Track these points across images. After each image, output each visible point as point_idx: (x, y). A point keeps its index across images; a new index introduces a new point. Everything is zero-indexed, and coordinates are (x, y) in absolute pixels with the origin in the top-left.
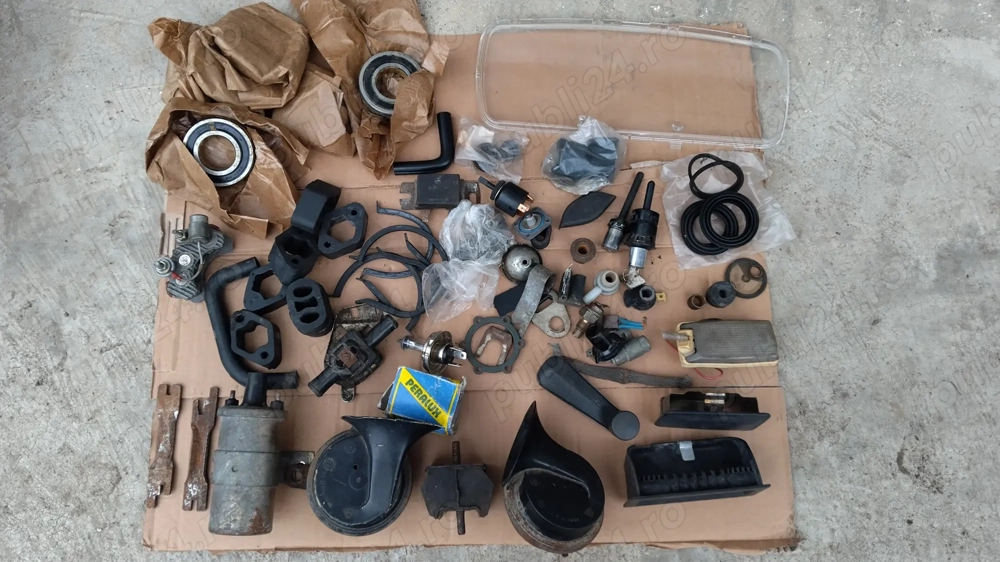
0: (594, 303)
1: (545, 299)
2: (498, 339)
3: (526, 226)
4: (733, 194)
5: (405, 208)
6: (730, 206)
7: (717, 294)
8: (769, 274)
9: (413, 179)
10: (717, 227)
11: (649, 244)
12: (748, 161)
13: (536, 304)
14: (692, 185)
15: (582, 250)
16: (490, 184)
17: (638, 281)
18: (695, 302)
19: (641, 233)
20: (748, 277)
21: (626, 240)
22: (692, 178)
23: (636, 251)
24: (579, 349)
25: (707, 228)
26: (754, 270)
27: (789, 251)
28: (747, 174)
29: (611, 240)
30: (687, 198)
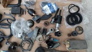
0: (48, 35)
1: (38, 34)
2: (27, 43)
3: (35, 18)
4: (77, 13)
5: (10, 14)
6: (77, 15)
7: (74, 34)
8: (84, 29)
9: (11, 8)
10: (74, 20)
11: (60, 23)
12: (80, 6)
13: (36, 35)
14: (69, 11)
15: (46, 24)
16: (27, 9)
17: (58, 30)
18: (69, 35)
19: (58, 20)
20: (80, 30)
21: (55, 21)
22: (69, 9)
23: (57, 24)
24: (45, 45)
25: (72, 20)
26: (81, 29)
27: (87, 25)
28: (80, 9)
29: (52, 22)
30: (68, 14)
